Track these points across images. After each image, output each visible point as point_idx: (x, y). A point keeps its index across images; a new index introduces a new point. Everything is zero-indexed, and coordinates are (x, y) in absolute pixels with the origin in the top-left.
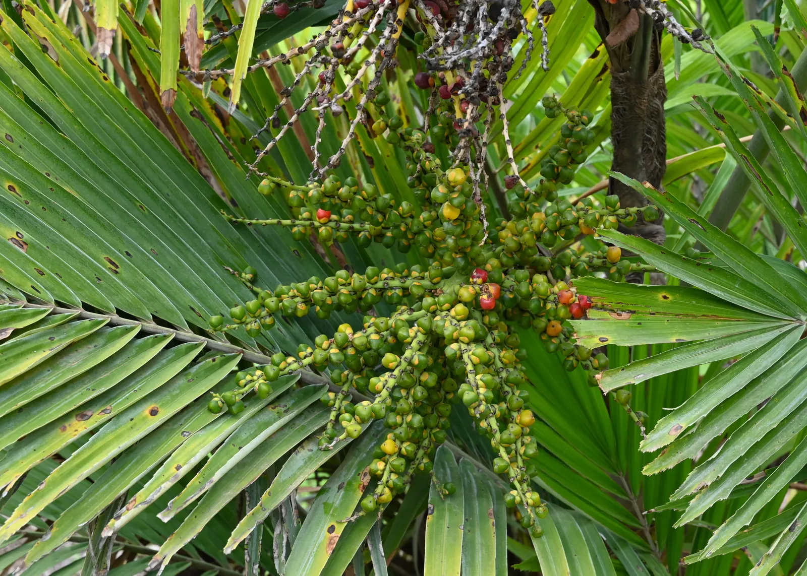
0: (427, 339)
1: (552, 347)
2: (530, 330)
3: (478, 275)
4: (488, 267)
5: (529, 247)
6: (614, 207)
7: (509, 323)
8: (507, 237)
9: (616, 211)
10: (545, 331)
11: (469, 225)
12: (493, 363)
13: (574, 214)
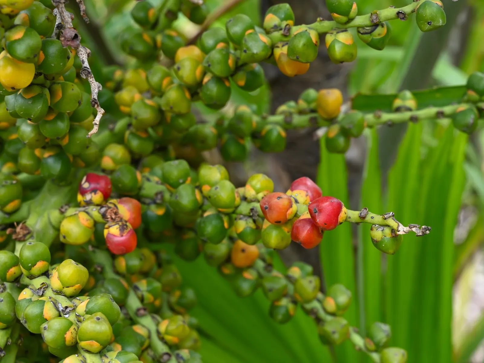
0: (11, 336)
1: (246, 287)
2: (201, 261)
3: (93, 186)
4: (107, 162)
5: (180, 115)
6: (346, 13)
7: (156, 247)
8: (132, 101)
9: (351, 20)
10: (228, 259)
11: (60, 94)
12: (150, 346)
13: (264, 39)
